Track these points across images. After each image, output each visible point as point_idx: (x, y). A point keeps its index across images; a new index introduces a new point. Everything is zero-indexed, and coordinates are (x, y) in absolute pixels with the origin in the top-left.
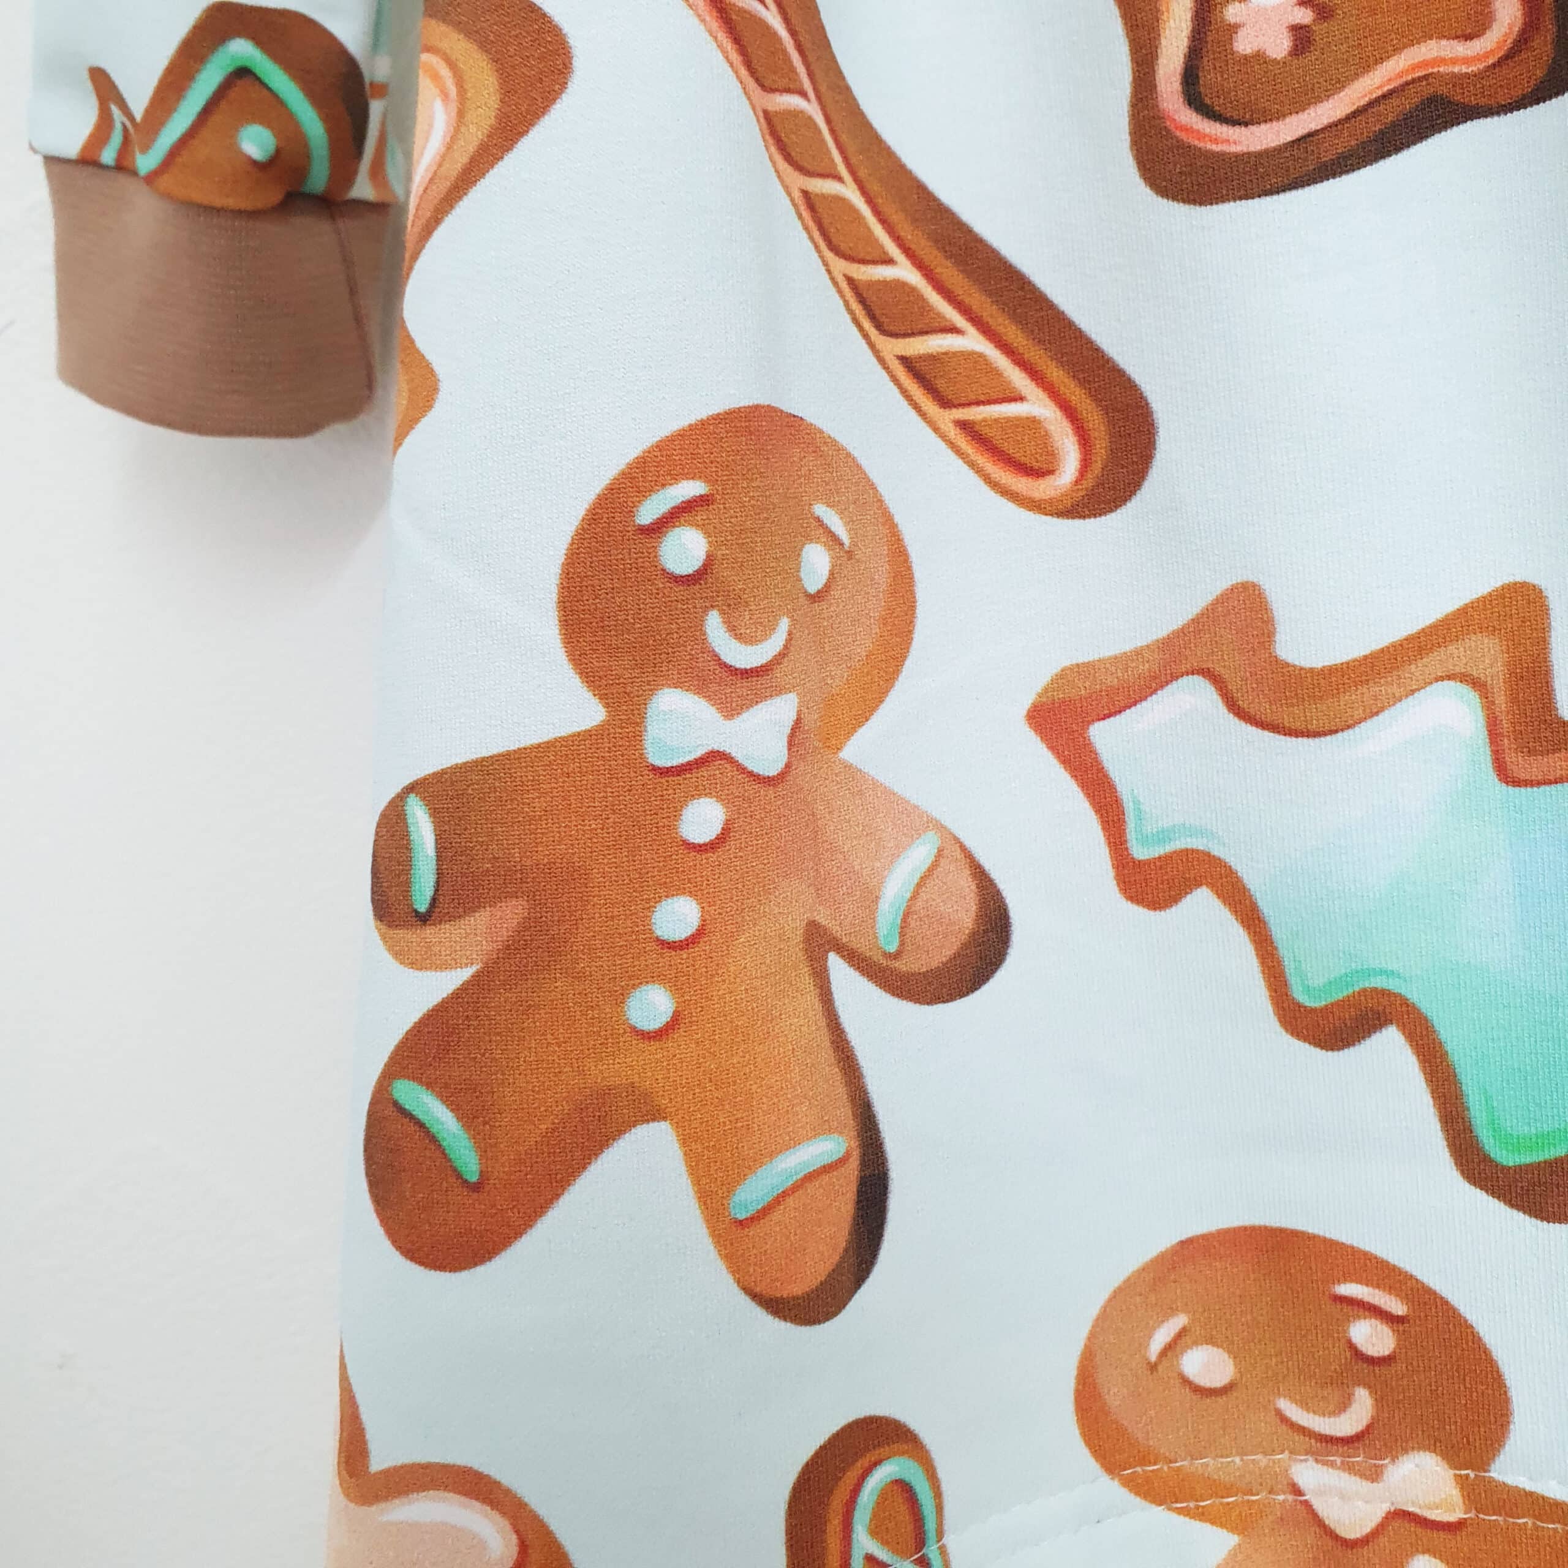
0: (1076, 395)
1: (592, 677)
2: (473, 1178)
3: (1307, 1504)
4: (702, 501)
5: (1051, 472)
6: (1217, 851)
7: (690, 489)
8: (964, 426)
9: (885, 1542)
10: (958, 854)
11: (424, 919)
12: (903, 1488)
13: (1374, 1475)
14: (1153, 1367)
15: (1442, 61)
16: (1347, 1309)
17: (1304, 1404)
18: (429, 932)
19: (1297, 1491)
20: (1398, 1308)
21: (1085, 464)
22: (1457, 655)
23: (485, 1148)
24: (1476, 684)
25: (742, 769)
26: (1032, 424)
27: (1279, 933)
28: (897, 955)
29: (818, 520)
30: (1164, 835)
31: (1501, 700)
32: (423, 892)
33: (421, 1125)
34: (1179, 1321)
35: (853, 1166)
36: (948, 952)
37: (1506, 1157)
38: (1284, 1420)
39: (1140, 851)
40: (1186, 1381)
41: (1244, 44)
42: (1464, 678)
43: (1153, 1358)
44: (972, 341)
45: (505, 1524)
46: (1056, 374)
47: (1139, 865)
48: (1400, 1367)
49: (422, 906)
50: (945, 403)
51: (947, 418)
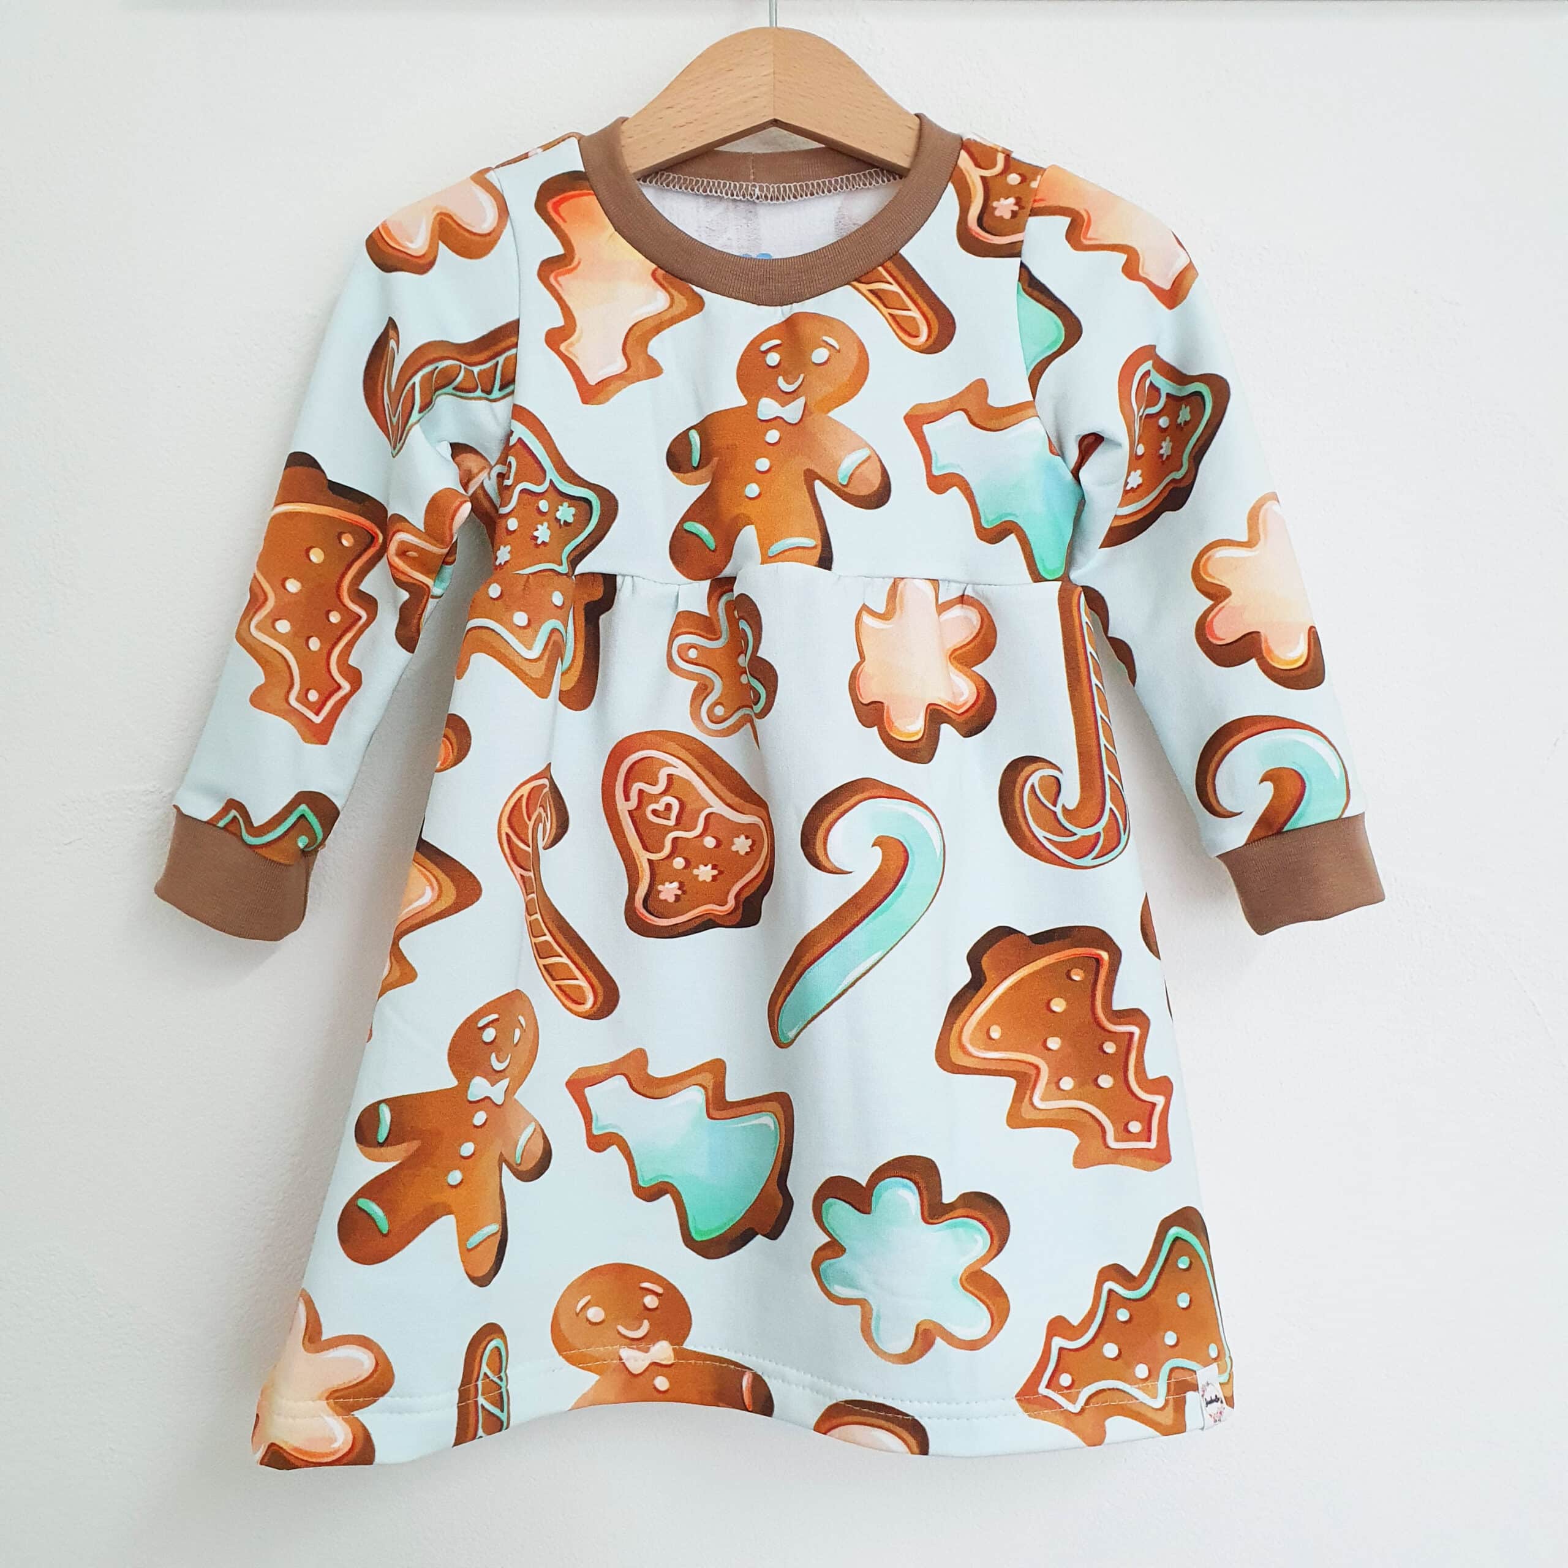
0: (595, 981)
1: (455, 1073)
2: (385, 1232)
3: (623, 1363)
4: (497, 1020)
5: (583, 1004)
6: (620, 1133)
7: (495, 1016)
8: (558, 986)
9: (490, 1369)
10: (539, 1130)
11: (381, 1145)
12: (497, 1349)
13: (647, 1351)
14: (577, 1315)
15: (713, 910)
16: (644, 1292)
17: (626, 1328)
18: (383, 1149)
19: (621, 1359)
20: (660, 1290)
21: (595, 1003)
22: (699, 1078)
23: (390, 1222)
24: (704, 1087)
25: (493, 1102)
26: (579, 987)
27: (637, 1162)
28: (520, 1165)
29: (519, 1021)
30: (604, 1127)
31: (710, 1094)
32: (383, 1134)
33: (368, 1214)
34: (588, 1298)
35: (498, 1237)
36: (533, 1164)
37: (698, 1238)
38: (619, 1333)
39: (596, 1132)
40: (588, 1320)
41: (662, 897)
42: (700, 1085)
43: (578, 1309)
44: (565, 960)
45: (372, 1356)
46: (589, 973)
47: (595, 1136)
48: (658, 1312)
49: (381, 1141)
50: (554, 979)
51: (554, 984)
